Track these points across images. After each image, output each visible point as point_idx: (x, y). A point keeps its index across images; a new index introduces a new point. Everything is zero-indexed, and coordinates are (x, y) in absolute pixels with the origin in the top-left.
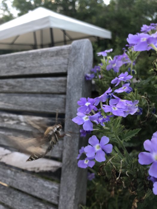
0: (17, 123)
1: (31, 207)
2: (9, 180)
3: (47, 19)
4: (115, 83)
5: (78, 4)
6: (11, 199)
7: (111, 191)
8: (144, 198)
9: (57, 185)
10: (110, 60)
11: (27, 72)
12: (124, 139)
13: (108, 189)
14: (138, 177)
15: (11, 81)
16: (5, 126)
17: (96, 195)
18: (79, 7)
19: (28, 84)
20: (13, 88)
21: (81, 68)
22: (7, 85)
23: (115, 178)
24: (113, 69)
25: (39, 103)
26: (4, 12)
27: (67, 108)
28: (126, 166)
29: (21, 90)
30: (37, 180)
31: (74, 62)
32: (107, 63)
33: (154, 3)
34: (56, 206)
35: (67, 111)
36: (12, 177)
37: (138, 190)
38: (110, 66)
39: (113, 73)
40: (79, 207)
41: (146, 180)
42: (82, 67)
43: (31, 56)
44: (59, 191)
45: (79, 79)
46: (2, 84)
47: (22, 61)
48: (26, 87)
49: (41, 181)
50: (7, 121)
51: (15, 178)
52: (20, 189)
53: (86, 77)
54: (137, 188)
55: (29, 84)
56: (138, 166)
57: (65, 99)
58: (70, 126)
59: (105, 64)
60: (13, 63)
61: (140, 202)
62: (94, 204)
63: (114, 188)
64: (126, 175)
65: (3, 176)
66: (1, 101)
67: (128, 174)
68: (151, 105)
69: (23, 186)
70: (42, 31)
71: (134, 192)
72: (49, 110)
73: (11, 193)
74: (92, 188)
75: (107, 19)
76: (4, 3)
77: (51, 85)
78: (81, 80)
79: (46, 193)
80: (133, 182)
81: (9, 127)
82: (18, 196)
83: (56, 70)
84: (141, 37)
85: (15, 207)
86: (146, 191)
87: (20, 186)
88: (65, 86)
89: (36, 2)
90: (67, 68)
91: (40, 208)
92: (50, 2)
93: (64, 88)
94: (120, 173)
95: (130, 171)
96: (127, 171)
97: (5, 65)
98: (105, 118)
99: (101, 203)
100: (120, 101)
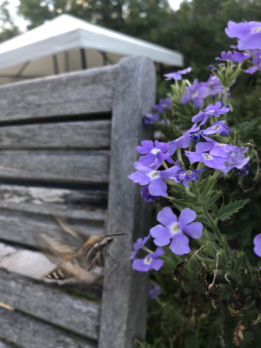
0: (27, 201)
1: (50, 345)
2: (13, 298)
3: (75, 34)
4: (200, 121)
5: (127, 10)
6: (17, 331)
7: (188, 316)
8: (256, 322)
9: (96, 307)
10: (187, 85)
11: (43, 114)
12: (219, 218)
13: (184, 313)
14: (245, 286)
15: (15, 130)
16: (5, 206)
17: (163, 324)
18: (128, 14)
19: (44, 133)
20: (19, 141)
21: (136, 103)
22: (9, 135)
23: (205, 286)
24: (192, 101)
25: (64, 166)
26: (4, 23)
27: (112, 173)
28: (224, 264)
29: (32, 144)
30: (61, 298)
31: (123, 93)
32: (181, 92)
34: (94, 342)
35: (112, 178)
36: (19, 292)
37: (246, 308)
38: (188, 97)
39: (193, 108)
40: (134, 345)
41: (260, 289)
42: (138, 102)
43: (49, 85)
44: (99, 317)
45: (132, 122)
47: (34, 94)
48: (40, 138)
49: (67, 299)
50: (10, 197)
51: (23, 294)
52: (32, 313)
53: (145, 119)
54: (245, 304)
55: (45, 133)
56: (245, 264)
57: (109, 158)
58: (118, 204)
59: (178, 94)
60: (18, 98)
62: (157, 341)
63: (194, 311)
64: (225, 279)
65: (4, 292)
67: (228, 278)
69: (37, 308)
70: (67, 54)
71: (238, 311)
72: (81, 178)
73: (16, 321)
74: (155, 313)
75: (176, 34)
76: (4, 8)
77: (85, 134)
78: (135, 124)
79: (76, 319)
80: (237, 293)
81: (12, 207)
82: (28, 326)
83: (93, 107)
84: (250, 27)
85: (24, 344)
86: (259, 311)
87: (32, 309)
88: (109, 136)
89: (57, 6)
90: (112, 103)
91: (66, 345)
92: (81, 6)
93: (107, 140)
94: (215, 276)
95: (232, 273)
96: (226, 272)
97: (4, 102)
98: (190, 174)
99: (172, 337)
100: (216, 145)
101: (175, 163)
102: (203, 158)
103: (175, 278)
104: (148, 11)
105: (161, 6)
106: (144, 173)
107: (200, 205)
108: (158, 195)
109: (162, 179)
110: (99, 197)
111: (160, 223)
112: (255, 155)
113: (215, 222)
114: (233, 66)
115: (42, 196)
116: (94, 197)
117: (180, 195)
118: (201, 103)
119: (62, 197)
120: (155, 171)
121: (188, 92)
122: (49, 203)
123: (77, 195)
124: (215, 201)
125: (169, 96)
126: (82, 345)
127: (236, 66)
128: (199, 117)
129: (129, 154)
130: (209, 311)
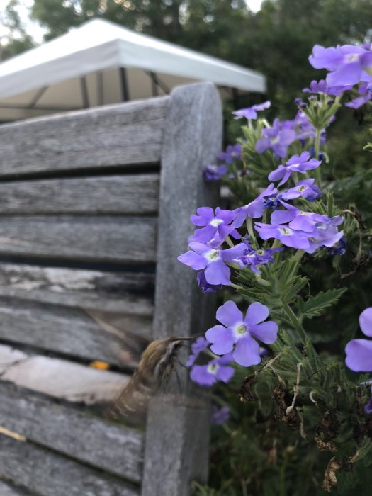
0: (42, 288)
1: (75, 489)
2: (23, 423)
3: (111, 47)
4: (279, 179)
5: (186, 11)
6: (29, 469)
7: (267, 449)
8: (353, 459)
9: (139, 436)
10: (265, 127)
11: (64, 164)
12: (305, 314)
13: (261, 446)
14: (338, 408)
15: (25, 187)
16: (12, 293)
17: (232, 460)
18: (188, 18)
19: (66, 191)
20: (30, 203)
21: (195, 150)
22: (17, 195)
23: (282, 409)
24: (271, 149)
25: (94, 239)
26: (11, 31)
27: (161, 248)
28: (309, 378)
29: (49, 207)
30: (91, 424)
31: (177, 136)
32: (257, 136)
33: (366, 6)
34: (136, 486)
35: (161, 256)
36: (31, 415)
37: (340, 439)
38: (265, 143)
39: (273, 160)
40: (191, 489)
41: (358, 413)
42: (197, 149)
43: (73, 125)
44: (143, 450)
45: (189, 177)
46: (5, 194)
47: (52, 137)
48: (61, 199)
49: (99, 425)
50: (18, 282)
51: (37, 418)
52: (50, 444)
53: (206, 172)
54: (338, 434)
55: (68, 192)
56: (339, 378)
57: (156, 228)
58: (169, 292)
59: (252, 139)
60: (30, 142)
61: (344, 468)
62: (227, 483)
63: (275, 442)
64: (310, 399)
65: (10, 414)
66: (4, 234)
67: (313, 397)
68: (367, 234)
69: (56, 437)
70: (100, 75)
71: (329, 444)
72: (118, 255)
73: (27, 456)
74: (221, 444)
75: (256, 47)
76: (11, 10)
77: (124, 194)
78: (193, 179)
79: (111, 453)
80: (326, 419)
81: (22, 295)
82: (44, 462)
83: (134, 156)
84: (344, 53)
85: (40, 489)
86: (358, 443)
87: (49, 438)
88: (156, 196)
89: (86, 7)
90: (160, 151)
91: (97, 490)
92: (120, 7)
93: (154, 201)
94: (295, 395)
95: (320, 391)
96: (311, 390)
97: (11, 147)
98: (262, 254)
99: (246, 479)
100: (298, 215)
101: (244, 238)
102: (279, 232)
103: (242, 399)
104: (216, 14)
105: (234, 6)
106: (200, 253)
107: (278, 296)
108: (217, 283)
109: (224, 261)
110: (143, 283)
111: (219, 323)
112: (356, 226)
113: (300, 320)
114: (328, 99)
115: (63, 280)
116: (136, 282)
117: (250, 282)
118: (284, 151)
119: (91, 282)
120: (214, 251)
121: (266, 136)
122: (74, 290)
123: (112, 278)
124: (298, 291)
125: (239, 142)
126: (119, 489)
127: (332, 100)
128: (278, 173)
129: (185, 222)
130: (297, 442)
